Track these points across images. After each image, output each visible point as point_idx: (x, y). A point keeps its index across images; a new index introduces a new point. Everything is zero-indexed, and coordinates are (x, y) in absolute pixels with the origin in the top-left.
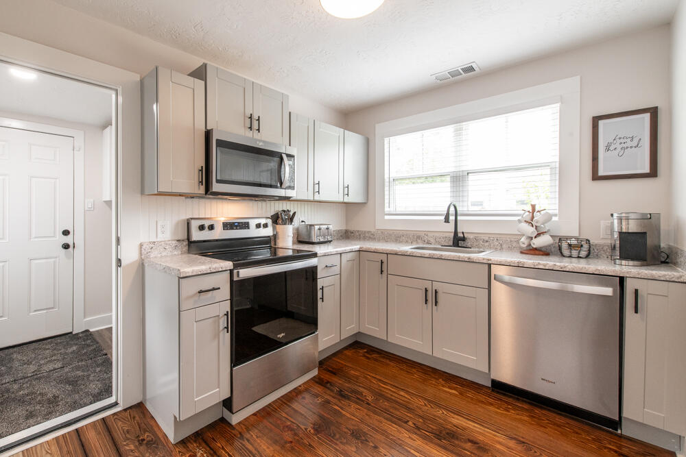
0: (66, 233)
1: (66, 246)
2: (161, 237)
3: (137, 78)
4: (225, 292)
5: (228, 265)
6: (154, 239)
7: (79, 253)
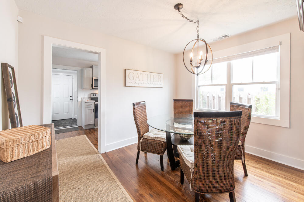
0: (71, 97)
1: (71, 100)
2: (85, 97)
3: (81, 68)
4: (94, 106)
5: (94, 101)
6: (84, 97)
7: (73, 101)
